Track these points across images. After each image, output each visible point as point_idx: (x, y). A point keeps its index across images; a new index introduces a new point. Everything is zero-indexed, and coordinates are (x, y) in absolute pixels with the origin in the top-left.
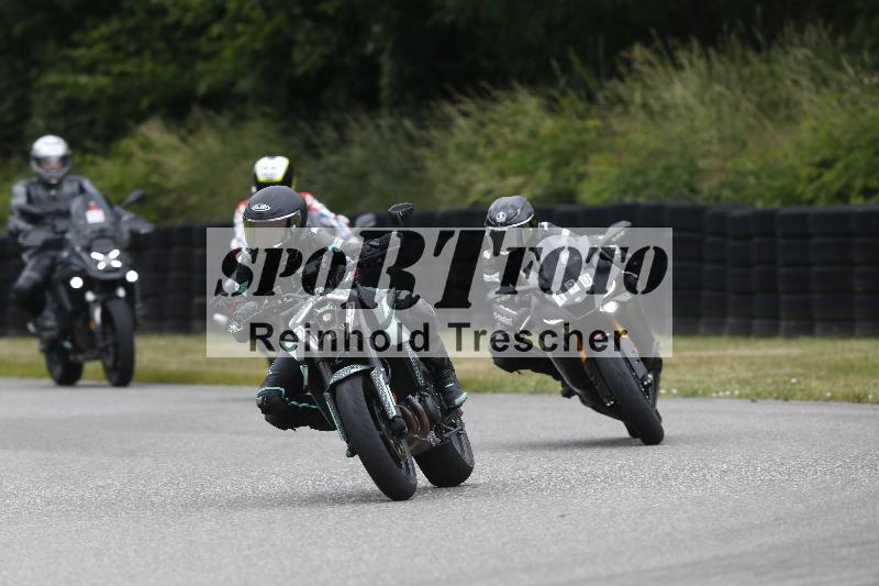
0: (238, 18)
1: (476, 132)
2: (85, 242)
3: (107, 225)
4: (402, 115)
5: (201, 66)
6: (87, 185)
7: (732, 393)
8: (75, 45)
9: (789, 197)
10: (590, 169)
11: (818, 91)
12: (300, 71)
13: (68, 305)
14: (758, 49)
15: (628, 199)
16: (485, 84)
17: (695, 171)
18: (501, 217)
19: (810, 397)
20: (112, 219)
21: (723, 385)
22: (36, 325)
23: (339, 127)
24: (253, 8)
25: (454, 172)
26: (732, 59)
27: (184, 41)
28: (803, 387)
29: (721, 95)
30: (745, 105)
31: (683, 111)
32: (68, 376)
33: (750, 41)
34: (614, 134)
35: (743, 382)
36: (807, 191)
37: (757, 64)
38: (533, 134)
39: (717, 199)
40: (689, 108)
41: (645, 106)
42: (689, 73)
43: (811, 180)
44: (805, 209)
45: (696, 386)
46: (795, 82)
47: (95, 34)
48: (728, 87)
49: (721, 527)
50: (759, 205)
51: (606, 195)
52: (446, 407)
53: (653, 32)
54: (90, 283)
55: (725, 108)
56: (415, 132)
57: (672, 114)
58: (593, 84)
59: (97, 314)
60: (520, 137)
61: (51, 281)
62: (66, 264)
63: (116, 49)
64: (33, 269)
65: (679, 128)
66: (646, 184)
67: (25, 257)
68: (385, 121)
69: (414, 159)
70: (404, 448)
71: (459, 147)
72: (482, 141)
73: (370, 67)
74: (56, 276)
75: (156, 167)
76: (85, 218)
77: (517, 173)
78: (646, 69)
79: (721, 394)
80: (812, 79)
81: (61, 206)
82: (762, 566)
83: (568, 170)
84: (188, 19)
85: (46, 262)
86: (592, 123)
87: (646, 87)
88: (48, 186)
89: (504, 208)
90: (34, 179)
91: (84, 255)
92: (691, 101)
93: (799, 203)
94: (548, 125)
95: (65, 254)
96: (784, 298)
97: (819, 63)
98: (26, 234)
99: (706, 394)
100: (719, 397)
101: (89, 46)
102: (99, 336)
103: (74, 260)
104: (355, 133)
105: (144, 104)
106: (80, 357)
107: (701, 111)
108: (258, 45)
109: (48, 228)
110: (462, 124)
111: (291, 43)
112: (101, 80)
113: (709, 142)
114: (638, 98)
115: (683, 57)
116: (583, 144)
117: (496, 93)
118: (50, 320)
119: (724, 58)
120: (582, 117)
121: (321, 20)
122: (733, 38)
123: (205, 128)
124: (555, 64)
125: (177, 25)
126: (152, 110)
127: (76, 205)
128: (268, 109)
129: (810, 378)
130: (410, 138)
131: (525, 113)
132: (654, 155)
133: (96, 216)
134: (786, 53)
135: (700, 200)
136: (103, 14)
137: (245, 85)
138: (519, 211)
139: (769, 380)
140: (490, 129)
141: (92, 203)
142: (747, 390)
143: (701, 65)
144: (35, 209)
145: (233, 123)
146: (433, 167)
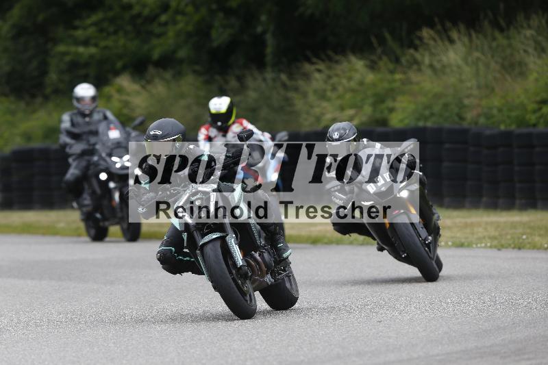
0: (177, 12)
1: (326, 82)
2: (108, 151)
3: (122, 140)
4: (280, 71)
5: (155, 41)
6: (109, 114)
7: (486, 245)
8: (76, 28)
9: (521, 122)
10: (397, 105)
11: (539, 57)
12: (215, 44)
13: (98, 191)
14: (502, 30)
15: (421, 124)
16: (330, 53)
17: (461, 106)
18: (336, 136)
19: (535, 247)
20: (124, 135)
21: (480, 240)
22: (78, 204)
23: (240, 79)
24: (187, 5)
25: (312, 107)
26: (485, 36)
27: (143, 26)
28: (530, 240)
29: (478, 59)
30: (493, 65)
31: (455, 69)
32: (99, 235)
33: (496, 25)
34: (411, 83)
35: (493, 238)
36: (532, 118)
37: (501, 40)
38: (361, 83)
39: (476, 123)
40: (459, 67)
41: (431, 66)
42: (459, 45)
43: (534, 112)
44: (531, 130)
45: (463, 240)
46: (525, 51)
47: (89, 21)
48: (483, 53)
49: (480, 328)
50: (502, 127)
51: (407, 121)
52: (278, 259)
53: (436, 20)
54: (112, 176)
55: (481, 67)
56: (288, 83)
57: (448, 70)
58: (398, 51)
59: (117, 196)
60: (353, 84)
61: (88, 175)
62: (96, 164)
63: (101, 30)
64: (76, 168)
65: (452, 80)
66: (432, 114)
67: (70, 160)
68: (269, 75)
69: (287, 99)
70: (248, 286)
71: (315, 92)
72: (329, 88)
73: (259, 42)
74: (90, 172)
75: (126, 104)
76: (108, 136)
77: (351, 107)
78: (432, 43)
79: (479, 245)
80: (535, 49)
81: (92, 128)
82: (505, 353)
83: (383, 106)
84: (146, 12)
85: (84, 163)
86: (398, 76)
87: (432, 54)
88: (84, 115)
89: (338, 130)
90: (75, 111)
91: (108, 159)
92: (460, 62)
93: (528, 126)
94: (370, 77)
95: (96, 158)
96: (518, 185)
97: (540, 38)
98: (71, 146)
99: (469, 245)
100: (477, 247)
101: (85, 28)
102: (118, 210)
103: (102, 162)
104: (250, 82)
105: (119, 65)
106: (107, 223)
107: (467, 69)
108: (190, 28)
109: (85, 142)
110: (317, 76)
111: (210, 27)
112: (93, 50)
113: (471, 88)
114: (427, 61)
115: (454, 35)
116: (392, 90)
117: (337, 58)
118: (87, 200)
119: (480, 36)
120: (392, 72)
121: (228, 12)
122: (486, 23)
123: (157, 80)
124: (374, 40)
125: (139, 15)
126: (125, 68)
127: (102, 127)
128: (197, 68)
129: (535, 235)
130: (284, 86)
131: (356, 71)
132: (437, 96)
133: (114, 134)
134: (519, 33)
135: (465, 125)
136: (93, 9)
137: (182, 54)
138: (347, 131)
139: (509, 237)
140: (335, 80)
141: (112, 126)
142: (495, 242)
143: (466, 40)
144: (76, 130)
145: (174, 76)
146: (299, 104)
